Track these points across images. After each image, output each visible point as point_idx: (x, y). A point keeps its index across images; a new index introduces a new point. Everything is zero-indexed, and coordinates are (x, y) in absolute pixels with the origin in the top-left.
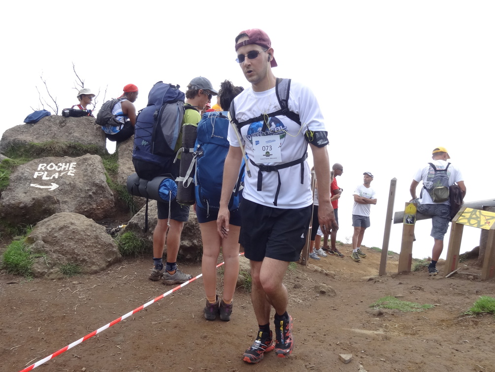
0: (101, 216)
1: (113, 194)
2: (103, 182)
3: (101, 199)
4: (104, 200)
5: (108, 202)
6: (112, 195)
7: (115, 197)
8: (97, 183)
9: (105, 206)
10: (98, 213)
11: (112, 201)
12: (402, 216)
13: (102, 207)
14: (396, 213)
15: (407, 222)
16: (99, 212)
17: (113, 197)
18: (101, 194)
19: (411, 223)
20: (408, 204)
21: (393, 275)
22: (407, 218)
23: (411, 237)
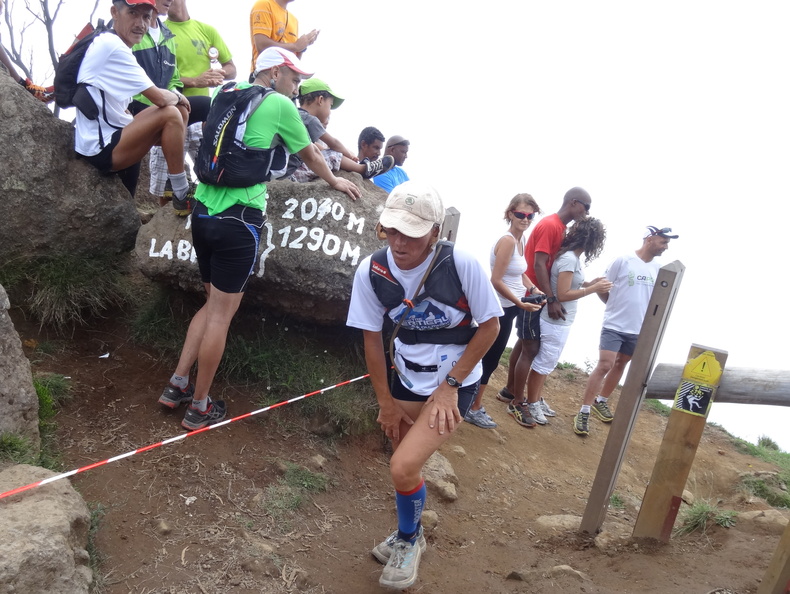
12: (674, 383)
14: (660, 367)
15: (686, 405)
19: (695, 409)
20: (697, 351)
21: (614, 543)
22: (688, 394)
23: (688, 451)
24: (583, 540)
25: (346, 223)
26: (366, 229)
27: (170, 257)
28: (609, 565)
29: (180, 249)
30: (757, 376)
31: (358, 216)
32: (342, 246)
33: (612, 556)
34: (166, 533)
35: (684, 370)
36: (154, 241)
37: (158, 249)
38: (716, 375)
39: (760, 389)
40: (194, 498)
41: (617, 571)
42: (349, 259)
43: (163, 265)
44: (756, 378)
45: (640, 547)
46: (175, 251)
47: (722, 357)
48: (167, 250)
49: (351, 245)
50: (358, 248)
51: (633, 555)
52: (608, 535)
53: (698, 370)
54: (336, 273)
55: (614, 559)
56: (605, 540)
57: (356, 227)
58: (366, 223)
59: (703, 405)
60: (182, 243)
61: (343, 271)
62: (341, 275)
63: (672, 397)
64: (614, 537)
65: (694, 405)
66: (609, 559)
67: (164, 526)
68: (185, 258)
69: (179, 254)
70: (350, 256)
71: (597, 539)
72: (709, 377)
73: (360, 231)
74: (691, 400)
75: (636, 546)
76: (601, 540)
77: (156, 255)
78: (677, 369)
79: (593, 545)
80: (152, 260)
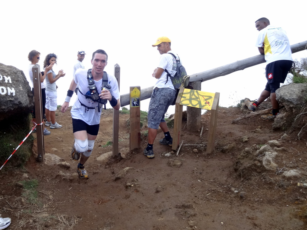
12: (128, 100)
14: (122, 96)
15: (134, 105)
20: (132, 89)
21: (127, 155)
22: (134, 102)
23: (138, 118)
25: (4, 81)
26: (12, 80)
28: (132, 162)
30: (148, 90)
31: (7, 76)
32: (7, 90)
33: (130, 159)
35: (130, 95)
38: (139, 94)
41: (135, 162)
42: (12, 94)
44: (148, 91)
45: (135, 152)
47: (139, 88)
49: (10, 88)
50: (13, 89)
51: (135, 155)
52: (123, 153)
53: (134, 94)
54: (8, 101)
55: (131, 159)
57: (8, 81)
58: (11, 78)
59: (139, 104)
61: (11, 99)
62: (11, 101)
64: (125, 153)
65: (136, 104)
66: (129, 160)
70: (12, 92)
72: (137, 94)
73: (10, 82)
74: (135, 103)
75: (134, 152)
76: (123, 156)
78: (127, 95)
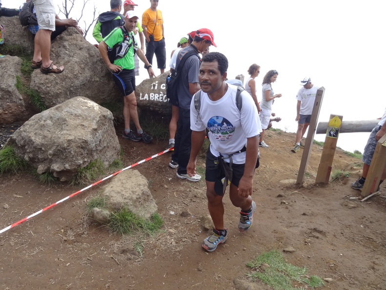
0: (10, 120)
1: (21, 98)
2: (10, 86)
3: (8, 104)
4: (11, 104)
5: (17, 106)
6: (21, 100)
7: (25, 101)
8: (3, 88)
9: (13, 110)
10: (6, 118)
11: (21, 105)
12: (326, 127)
13: (10, 111)
14: (320, 123)
15: (330, 134)
16: (6, 116)
17: (23, 102)
18: (7, 98)
20: (332, 116)
21: (310, 185)
22: (331, 131)
24: (299, 185)
27: (148, 99)
28: (309, 192)
29: (151, 96)
33: (310, 189)
34: (167, 188)
35: (329, 123)
36: (141, 94)
37: (143, 96)
38: (340, 124)
39: (355, 127)
40: (171, 178)
41: (312, 193)
43: (145, 102)
44: (353, 124)
46: (149, 97)
47: (341, 118)
48: (146, 97)
51: (317, 188)
52: (307, 183)
53: (333, 122)
56: (306, 185)
59: (336, 135)
60: (151, 94)
63: (325, 133)
64: (309, 183)
66: (308, 190)
67: (166, 186)
68: (153, 99)
69: (151, 98)
71: (304, 184)
72: (337, 125)
74: (332, 133)
75: (317, 185)
76: (305, 185)
77: (143, 99)
78: (326, 123)
79: (302, 187)
80: (141, 101)
